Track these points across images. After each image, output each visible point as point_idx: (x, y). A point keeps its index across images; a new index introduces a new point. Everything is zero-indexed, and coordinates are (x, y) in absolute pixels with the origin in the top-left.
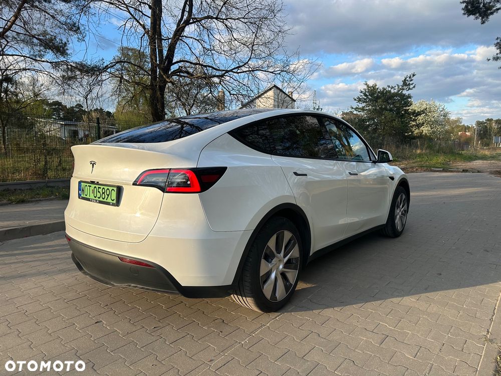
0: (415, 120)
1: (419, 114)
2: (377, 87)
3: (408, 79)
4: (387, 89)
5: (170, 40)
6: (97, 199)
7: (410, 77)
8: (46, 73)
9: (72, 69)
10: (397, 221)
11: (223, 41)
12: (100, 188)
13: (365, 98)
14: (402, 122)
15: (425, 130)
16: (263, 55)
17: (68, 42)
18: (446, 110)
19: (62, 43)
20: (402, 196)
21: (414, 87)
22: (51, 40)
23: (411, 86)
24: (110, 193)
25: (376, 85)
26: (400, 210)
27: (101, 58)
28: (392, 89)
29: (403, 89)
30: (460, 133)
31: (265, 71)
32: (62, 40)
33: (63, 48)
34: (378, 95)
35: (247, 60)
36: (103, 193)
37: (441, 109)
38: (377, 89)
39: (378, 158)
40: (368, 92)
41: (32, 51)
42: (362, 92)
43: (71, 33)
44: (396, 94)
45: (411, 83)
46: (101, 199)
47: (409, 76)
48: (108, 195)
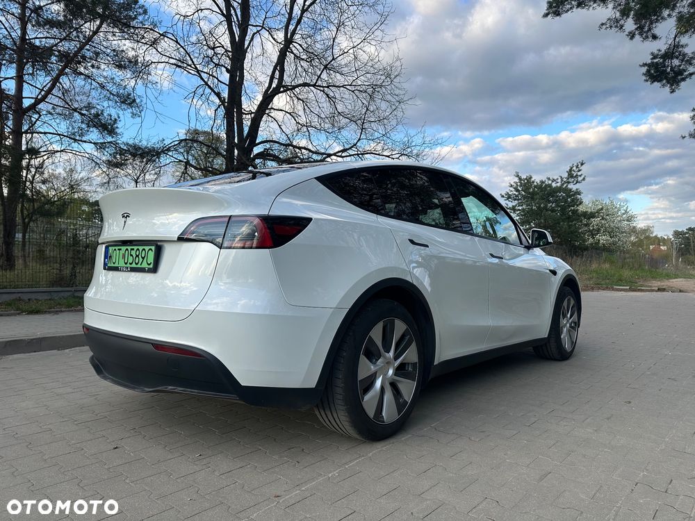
0: (587, 225)
1: (592, 215)
2: (532, 179)
3: (574, 168)
4: (546, 183)
5: (253, 115)
6: (128, 265)
7: (577, 167)
8: (87, 156)
9: (122, 152)
10: (564, 335)
11: (323, 116)
12: (133, 249)
13: (517, 193)
14: (570, 226)
15: (603, 239)
16: (376, 135)
17: (119, 118)
18: (630, 212)
19: (111, 119)
20: (569, 300)
21: (584, 179)
22: (97, 115)
23: (580, 179)
24: (147, 255)
25: (531, 178)
26: (568, 321)
27: (161, 139)
28: (553, 182)
29: (569, 183)
30: (651, 247)
31: (379, 155)
32: (111, 116)
33: (112, 126)
34: (534, 190)
35: (355, 141)
36: (137, 256)
37: (623, 212)
38: (533, 182)
39: (532, 241)
40: (520, 186)
41: (71, 128)
42: (511, 186)
43: (124, 106)
44: (559, 189)
45: (579, 173)
46: (134, 265)
47: (575, 164)
48: (143, 258)
